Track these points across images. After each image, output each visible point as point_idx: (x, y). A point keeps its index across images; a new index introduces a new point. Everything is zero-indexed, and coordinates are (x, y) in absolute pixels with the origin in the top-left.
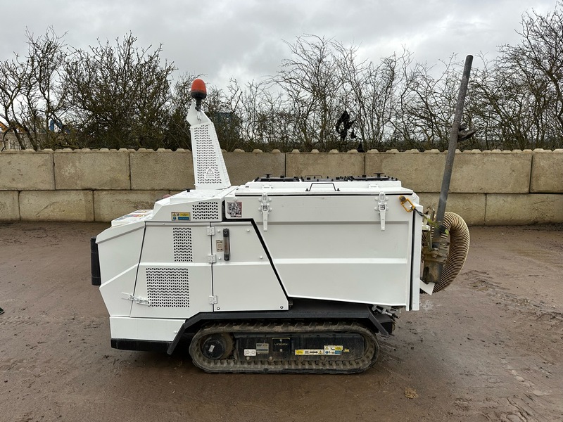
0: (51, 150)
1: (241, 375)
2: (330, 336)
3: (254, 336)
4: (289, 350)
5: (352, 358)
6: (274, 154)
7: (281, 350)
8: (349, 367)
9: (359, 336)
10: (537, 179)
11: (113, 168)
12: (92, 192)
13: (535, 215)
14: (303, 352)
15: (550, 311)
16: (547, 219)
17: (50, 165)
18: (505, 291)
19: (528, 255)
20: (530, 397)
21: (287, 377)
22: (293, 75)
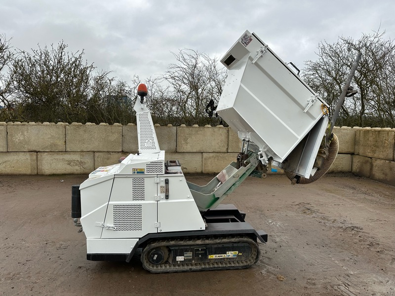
0: (5, 123)
1: (174, 274)
2: (230, 245)
3: (183, 248)
4: (205, 256)
5: (243, 259)
6: (169, 127)
7: (200, 256)
8: (241, 265)
9: (248, 245)
11: (53, 136)
12: (36, 153)
14: (214, 257)
15: (350, 225)
16: (339, 169)
17: (4, 134)
18: (323, 215)
19: (331, 192)
20: (348, 276)
21: (204, 273)
22: (176, 74)
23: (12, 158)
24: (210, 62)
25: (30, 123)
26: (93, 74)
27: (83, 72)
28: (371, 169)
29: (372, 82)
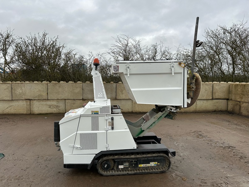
0: (10, 82)
1: (118, 176)
2: (153, 158)
3: (123, 160)
4: (137, 165)
5: (160, 167)
6: (111, 83)
7: (134, 165)
8: (159, 170)
9: (163, 158)
10: (215, 94)
11: (39, 90)
12: (29, 101)
13: (215, 108)
14: (142, 165)
15: (227, 145)
16: (219, 109)
17: (10, 89)
18: (210, 138)
19: (215, 124)
20: (227, 177)
21: (136, 176)
22: (115, 50)
23: (15, 104)
24: (136, 42)
25: (26, 82)
26: (64, 51)
27: (58, 50)
28: (240, 109)
29: (239, 53)
